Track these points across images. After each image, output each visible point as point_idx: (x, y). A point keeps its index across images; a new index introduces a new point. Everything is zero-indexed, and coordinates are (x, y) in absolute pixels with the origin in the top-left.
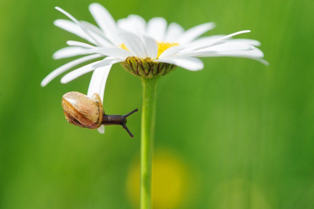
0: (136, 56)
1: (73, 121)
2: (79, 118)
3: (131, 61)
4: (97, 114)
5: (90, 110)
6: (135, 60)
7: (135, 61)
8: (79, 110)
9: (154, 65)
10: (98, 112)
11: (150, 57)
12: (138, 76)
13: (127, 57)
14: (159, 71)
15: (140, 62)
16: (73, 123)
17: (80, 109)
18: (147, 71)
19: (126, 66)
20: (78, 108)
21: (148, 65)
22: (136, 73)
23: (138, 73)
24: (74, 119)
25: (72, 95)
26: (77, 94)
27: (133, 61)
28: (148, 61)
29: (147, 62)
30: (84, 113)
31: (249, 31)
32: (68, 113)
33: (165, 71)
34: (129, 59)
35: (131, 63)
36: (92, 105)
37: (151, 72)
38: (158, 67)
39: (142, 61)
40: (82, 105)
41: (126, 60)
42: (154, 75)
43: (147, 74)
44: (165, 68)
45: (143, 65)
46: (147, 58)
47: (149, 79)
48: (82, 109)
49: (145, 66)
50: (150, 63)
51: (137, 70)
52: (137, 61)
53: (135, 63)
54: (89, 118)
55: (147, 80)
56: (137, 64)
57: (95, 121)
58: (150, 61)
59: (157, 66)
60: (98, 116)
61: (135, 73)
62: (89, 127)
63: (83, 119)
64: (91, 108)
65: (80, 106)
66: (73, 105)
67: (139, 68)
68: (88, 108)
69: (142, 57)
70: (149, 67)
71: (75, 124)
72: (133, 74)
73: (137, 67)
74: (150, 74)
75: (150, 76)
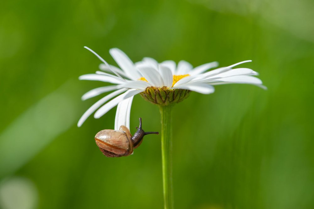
0: (154, 86)
1: (109, 154)
2: (113, 150)
3: (150, 91)
4: (127, 142)
5: (120, 141)
6: (153, 89)
7: (153, 91)
8: (111, 144)
9: (170, 93)
10: (127, 140)
11: (166, 86)
12: (156, 105)
13: (146, 87)
14: (174, 98)
15: (158, 91)
16: (110, 156)
17: (111, 142)
18: (164, 99)
19: (145, 96)
20: (110, 142)
21: (165, 93)
22: (155, 101)
23: (156, 102)
24: (110, 152)
25: (101, 133)
26: (105, 131)
27: (152, 90)
28: (165, 89)
29: (164, 91)
30: (116, 145)
31: (251, 61)
32: (103, 149)
33: (180, 98)
34: (148, 89)
35: (150, 92)
36: (120, 136)
37: (167, 99)
38: (174, 94)
39: (160, 90)
40: (112, 139)
41: (145, 90)
42: (170, 102)
43: (164, 102)
44: (179, 95)
45: (160, 93)
46: (163, 87)
47: (166, 106)
48: (114, 142)
49: (162, 95)
50: (166, 91)
51: (156, 98)
52: (155, 90)
53: (153, 92)
54: (122, 147)
55: (164, 108)
56: (155, 93)
57: (127, 149)
58: (167, 89)
59: (172, 94)
60: (128, 143)
61: (153, 102)
62: (124, 155)
63: (117, 150)
64: (120, 139)
65: (111, 140)
66: (105, 141)
67: (157, 96)
68: (118, 139)
69: (159, 85)
70: (165, 95)
71: (112, 156)
72: (152, 103)
73: (156, 96)
74: (166, 101)
75: (167, 103)
